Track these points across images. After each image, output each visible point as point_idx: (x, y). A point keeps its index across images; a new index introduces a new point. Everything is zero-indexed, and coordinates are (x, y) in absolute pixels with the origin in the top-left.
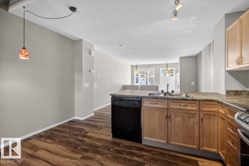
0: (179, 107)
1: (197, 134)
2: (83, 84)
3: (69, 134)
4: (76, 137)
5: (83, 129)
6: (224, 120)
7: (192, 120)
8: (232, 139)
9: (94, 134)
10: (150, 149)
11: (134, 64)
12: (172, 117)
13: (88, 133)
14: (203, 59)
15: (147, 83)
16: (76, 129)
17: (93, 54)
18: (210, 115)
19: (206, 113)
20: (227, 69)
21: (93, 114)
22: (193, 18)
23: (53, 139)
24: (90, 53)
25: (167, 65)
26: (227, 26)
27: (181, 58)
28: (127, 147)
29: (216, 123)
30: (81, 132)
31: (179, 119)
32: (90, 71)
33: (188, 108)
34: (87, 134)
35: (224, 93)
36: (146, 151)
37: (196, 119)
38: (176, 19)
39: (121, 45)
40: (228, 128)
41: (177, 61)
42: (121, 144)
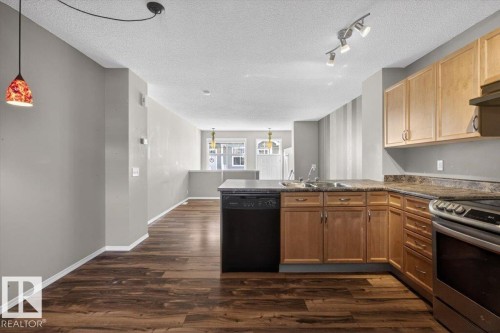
0: (339, 203)
1: (363, 240)
2: (130, 171)
3: (120, 284)
4: (142, 287)
5: (147, 269)
6: (399, 214)
7: (356, 221)
8: (414, 238)
9: (177, 273)
10: (298, 278)
11: (208, 127)
12: (330, 219)
13: (162, 274)
14: (334, 127)
15: (219, 166)
16: (129, 272)
17: (147, 104)
18: (379, 210)
19: (374, 208)
20: (386, 146)
21: (147, 236)
22: (345, 66)
23: (86, 302)
24: (142, 101)
25: (270, 134)
26: (386, 85)
27: (296, 122)
28: (259, 283)
29: (386, 221)
30: (144, 275)
31: (338, 221)
32: (142, 141)
33: (352, 203)
34: (164, 276)
35: (381, 179)
36: (293, 282)
37: (362, 219)
38: (332, 65)
39: (207, 92)
40: (408, 225)
41: (290, 127)
42: (246, 279)
